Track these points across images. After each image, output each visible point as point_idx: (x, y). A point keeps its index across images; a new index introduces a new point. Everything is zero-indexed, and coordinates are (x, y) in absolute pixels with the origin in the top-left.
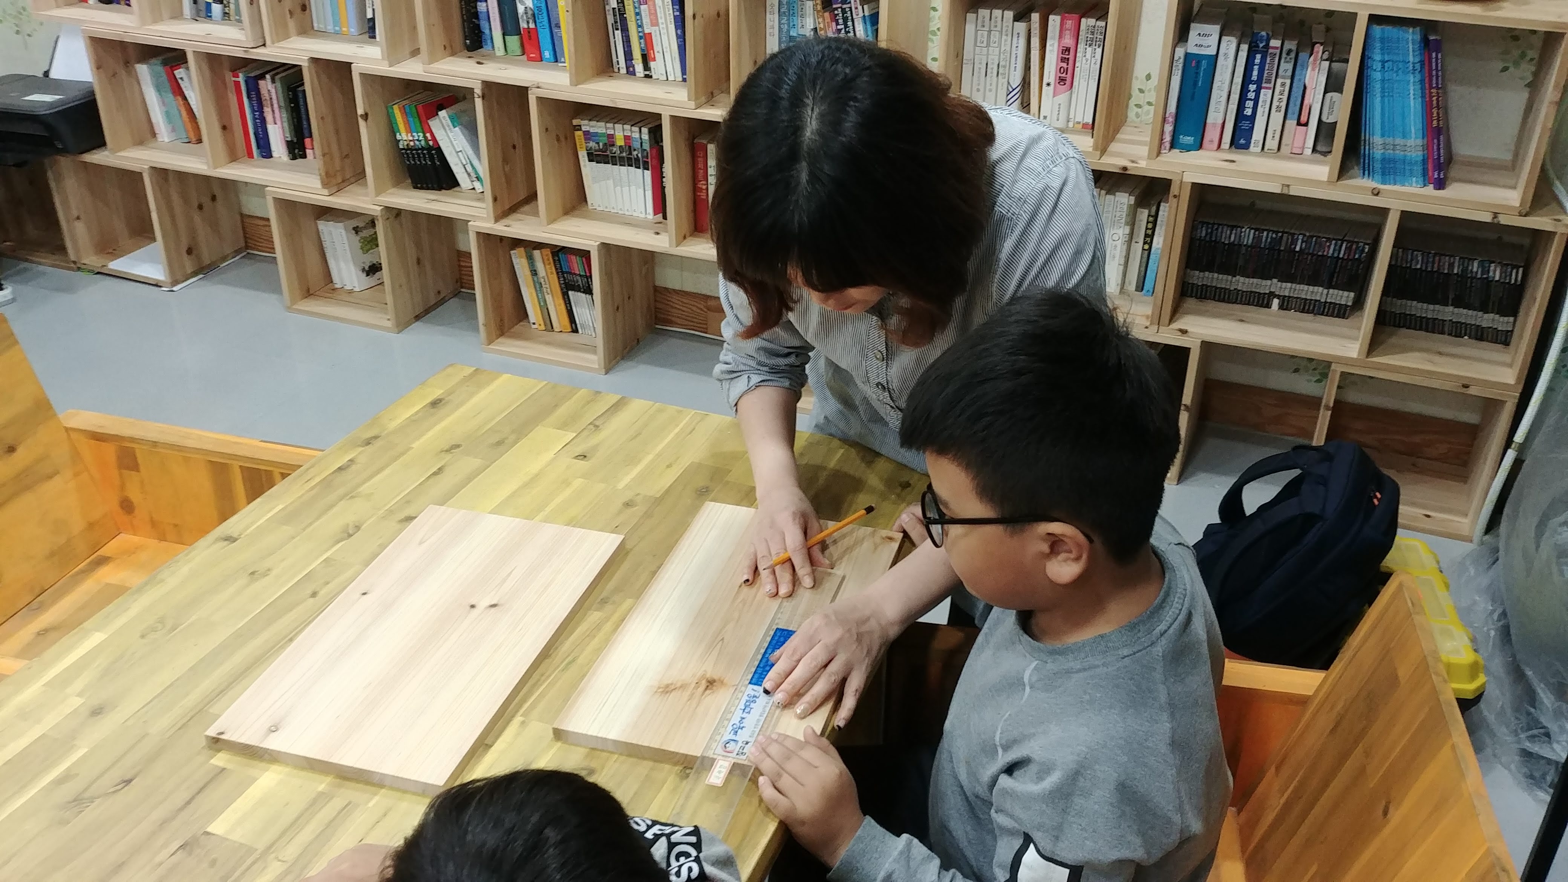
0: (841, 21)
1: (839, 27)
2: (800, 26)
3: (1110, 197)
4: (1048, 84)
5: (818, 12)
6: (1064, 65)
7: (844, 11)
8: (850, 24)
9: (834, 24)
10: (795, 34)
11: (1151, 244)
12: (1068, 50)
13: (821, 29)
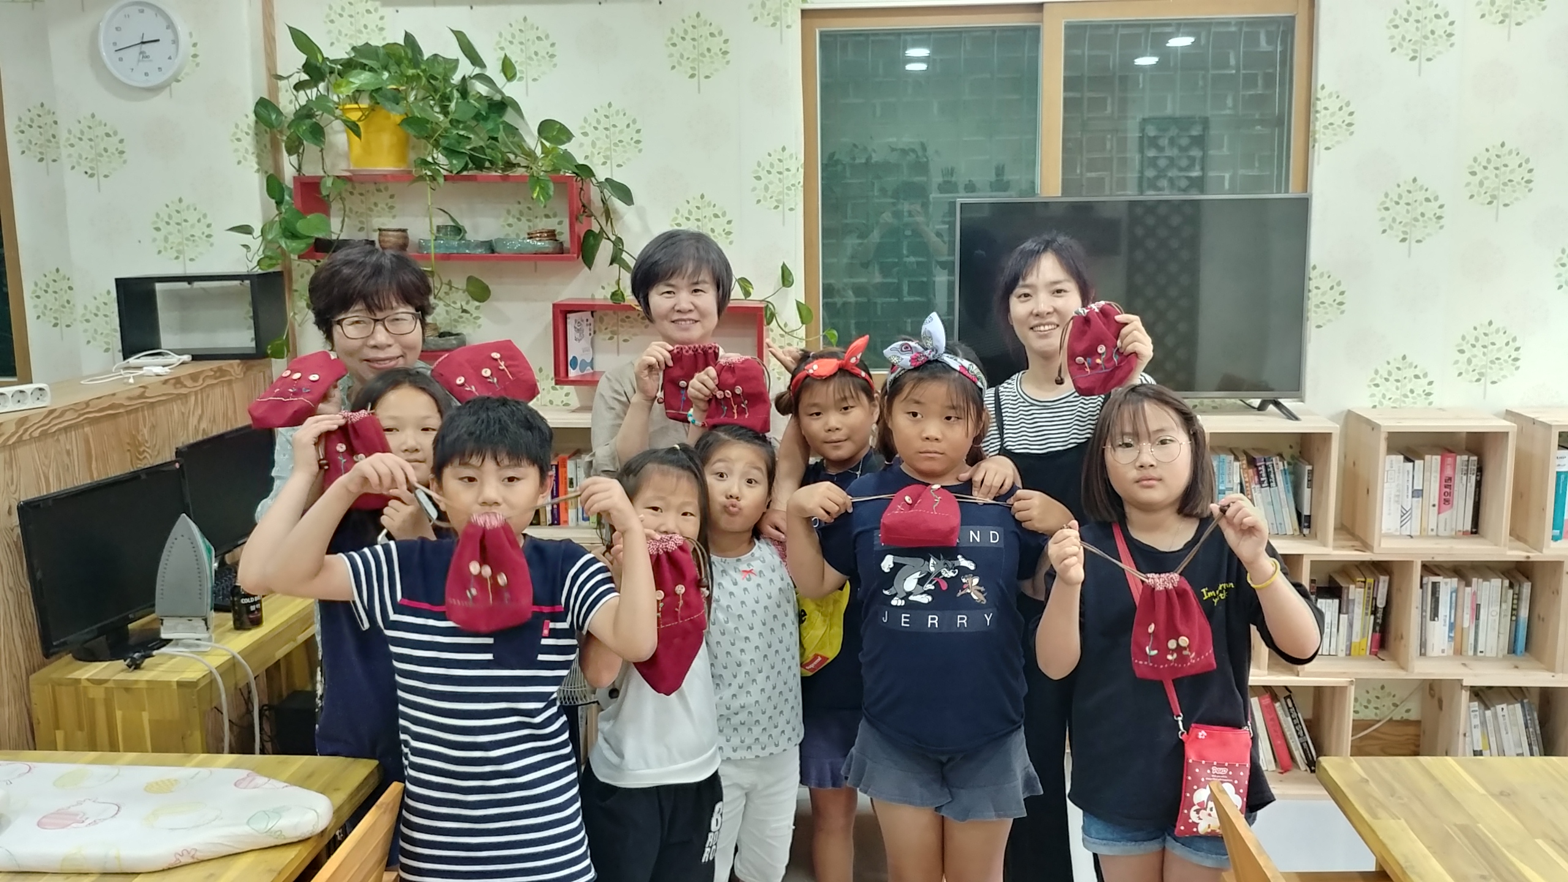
0: (1264, 475)
1: (1262, 479)
2: (1227, 480)
3: (1486, 583)
4: (1434, 505)
5: (1244, 469)
6: (1448, 490)
7: (1266, 467)
8: (1272, 476)
9: (1256, 478)
10: (1223, 488)
11: (1517, 616)
12: (1450, 479)
13: (1246, 482)
